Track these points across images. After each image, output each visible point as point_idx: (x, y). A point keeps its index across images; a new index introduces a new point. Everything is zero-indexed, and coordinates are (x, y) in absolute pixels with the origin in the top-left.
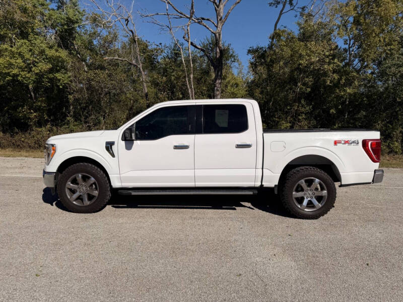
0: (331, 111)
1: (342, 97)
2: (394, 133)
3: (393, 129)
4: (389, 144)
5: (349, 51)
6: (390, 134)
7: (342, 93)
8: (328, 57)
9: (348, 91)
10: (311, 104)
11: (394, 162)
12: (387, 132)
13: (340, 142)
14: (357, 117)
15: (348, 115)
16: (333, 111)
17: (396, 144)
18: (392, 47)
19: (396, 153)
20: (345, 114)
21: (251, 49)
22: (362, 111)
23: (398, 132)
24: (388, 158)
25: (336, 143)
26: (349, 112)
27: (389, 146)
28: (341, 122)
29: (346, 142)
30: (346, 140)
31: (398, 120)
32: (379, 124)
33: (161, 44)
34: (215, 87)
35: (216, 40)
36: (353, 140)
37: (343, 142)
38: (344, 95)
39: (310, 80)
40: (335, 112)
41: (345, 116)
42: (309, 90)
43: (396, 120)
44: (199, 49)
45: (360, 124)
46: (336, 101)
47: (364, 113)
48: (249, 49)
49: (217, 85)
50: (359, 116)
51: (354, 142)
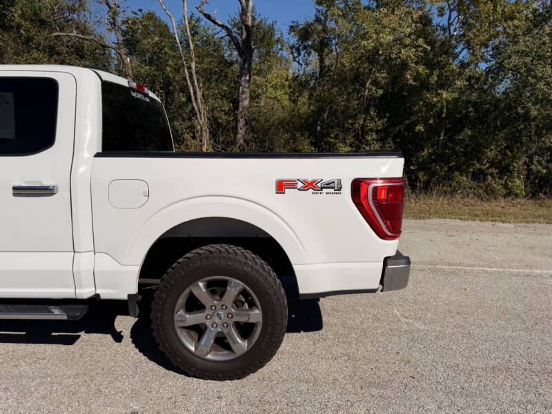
0: (417, 128)
1: (435, 106)
2: (515, 165)
3: (514, 158)
4: (506, 182)
5: (449, 30)
6: (508, 165)
7: (435, 99)
8: (409, 36)
9: (445, 95)
10: (385, 117)
11: (512, 210)
12: (503, 163)
13: (291, 184)
14: (457, 138)
15: (444, 135)
16: (420, 128)
17: (518, 182)
18: (516, 22)
19: (517, 195)
20: (440, 132)
21: (293, 24)
22: (466, 130)
23: (521, 163)
24: (503, 204)
25: (281, 186)
26: (447, 131)
27: (505, 186)
28: (433, 146)
29: (309, 185)
30: (310, 179)
31: (521, 143)
32: (491, 150)
33: (141, 10)
34: (239, 86)
35: (243, 10)
36: (326, 179)
37: (300, 185)
38: (438, 102)
39: (382, 76)
40: (423, 130)
41: (440, 136)
42: (381, 92)
43: (518, 144)
44: (219, 25)
45: (462, 150)
46: (426, 111)
47: (469, 133)
48: (291, 24)
49: (243, 83)
50: (461, 137)
51: (329, 185)
